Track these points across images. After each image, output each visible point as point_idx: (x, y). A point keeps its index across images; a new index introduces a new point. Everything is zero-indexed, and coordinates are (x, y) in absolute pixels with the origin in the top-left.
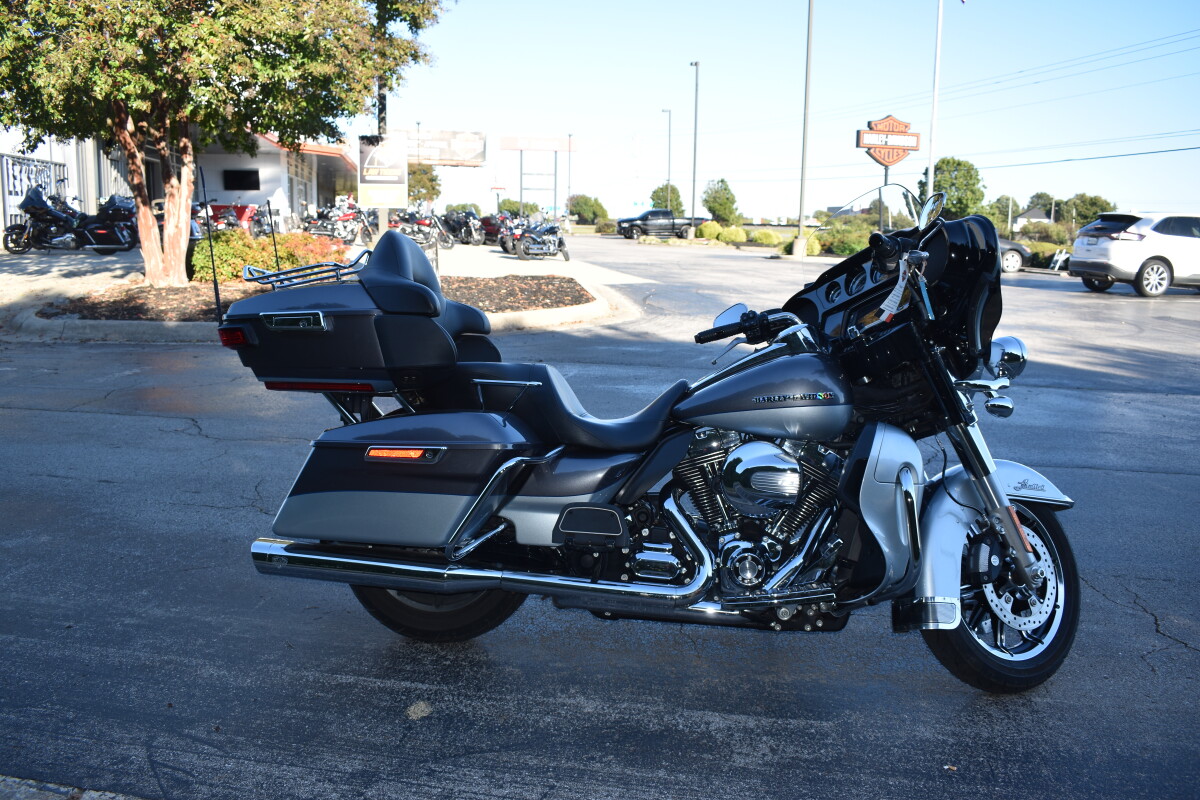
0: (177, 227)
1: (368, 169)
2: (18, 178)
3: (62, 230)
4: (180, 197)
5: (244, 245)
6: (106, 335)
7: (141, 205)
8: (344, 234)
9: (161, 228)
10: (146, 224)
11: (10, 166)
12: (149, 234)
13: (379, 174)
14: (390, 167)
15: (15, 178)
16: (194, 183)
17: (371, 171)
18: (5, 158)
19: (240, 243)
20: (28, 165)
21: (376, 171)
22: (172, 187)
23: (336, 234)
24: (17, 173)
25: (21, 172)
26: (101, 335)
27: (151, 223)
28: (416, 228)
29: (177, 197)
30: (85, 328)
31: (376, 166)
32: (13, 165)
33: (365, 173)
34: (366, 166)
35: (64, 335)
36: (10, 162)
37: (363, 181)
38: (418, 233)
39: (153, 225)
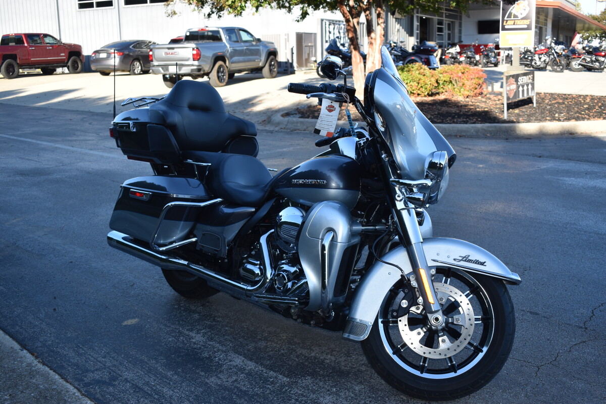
0: (373, 63)
1: (507, 21)
2: (332, 32)
3: (348, 64)
4: (376, 44)
5: (419, 74)
6: (307, 128)
7: (353, 50)
8: (538, 63)
9: (365, 63)
10: (356, 61)
11: (327, 26)
12: (357, 67)
13: (514, 24)
14: (522, 19)
15: (330, 32)
16: (384, 36)
17: (509, 22)
18: (324, 21)
19: (418, 72)
20: (339, 25)
21: (512, 22)
22: (372, 38)
23: (533, 63)
24: (331, 30)
25: (334, 29)
26: (305, 127)
27: (358, 61)
28: (594, 59)
29: (374, 45)
30: (297, 123)
31: (512, 18)
32: (329, 25)
33: (505, 24)
34: (506, 19)
35: (287, 127)
36: (328, 23)
37: (504, 29)
38: (595, 62)
39: (360, 61)
